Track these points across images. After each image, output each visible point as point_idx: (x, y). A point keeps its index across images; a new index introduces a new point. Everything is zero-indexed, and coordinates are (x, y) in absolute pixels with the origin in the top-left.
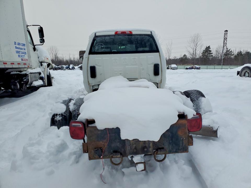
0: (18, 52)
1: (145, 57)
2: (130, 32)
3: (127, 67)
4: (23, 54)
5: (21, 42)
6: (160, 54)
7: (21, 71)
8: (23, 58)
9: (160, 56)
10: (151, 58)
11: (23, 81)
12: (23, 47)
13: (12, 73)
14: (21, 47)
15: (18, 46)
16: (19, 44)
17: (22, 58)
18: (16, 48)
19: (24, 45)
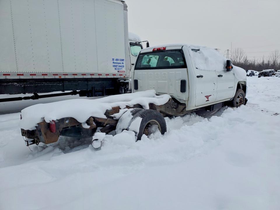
0: (114, 66)
1: (174, 72)
2: (164, 48)
3: (159, 81)
4: (121, 68)
5: (119, 58)
6: (187, 70)
7: (125, 80)
8: (120, 70)
9: (187, 72)
10: (179, 74)
11: (126, 88)
12: (121, 62)
13: (121, 81)
14: (119, 62)
15: (115, 61)
16: (117, 60)
17: (118, 70)
18: (113, 63)
19: (123, 60)
